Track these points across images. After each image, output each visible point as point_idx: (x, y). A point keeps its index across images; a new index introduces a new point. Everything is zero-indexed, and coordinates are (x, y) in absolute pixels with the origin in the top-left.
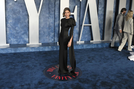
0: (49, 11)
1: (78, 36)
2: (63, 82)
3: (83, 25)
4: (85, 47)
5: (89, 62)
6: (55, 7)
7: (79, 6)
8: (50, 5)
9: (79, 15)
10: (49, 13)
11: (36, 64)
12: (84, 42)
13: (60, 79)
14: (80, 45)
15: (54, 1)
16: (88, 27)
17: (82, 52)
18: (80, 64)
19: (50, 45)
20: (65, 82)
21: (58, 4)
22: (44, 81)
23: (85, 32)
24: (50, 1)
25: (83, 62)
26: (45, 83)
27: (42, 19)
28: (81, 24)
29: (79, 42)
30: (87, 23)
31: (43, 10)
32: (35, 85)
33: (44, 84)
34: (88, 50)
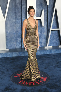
0: (16, 16)
1: (46, 41)
2: (31, 88)
3: (51, 29)
4: (53, 52)
5: (57, 67)
6: (22, 12)
7: (46, 9)
8: (17, 10)
9: (47, 19)
10: (16, 18)
11: (3, 69)
12: (52, 47)
13: (27, 84)
14: (48, 50)
15: (21, 5)
16: (56, 31)
17: (49, 58)
18: (48, 69)
19: (17, 51)
20: (33, 87)
21: (25, 8)
22: (11, 87)
23: (53, 37)
24: (16, 5)
25: (51, 67)
26: (13, 89)
27: (9, 24)
28: (49, 28)
29: (47, 47)
30: (55, 27)
31: (9, 15)
32: (2, 91)
33: (11, 89)
34: (57, 55)
